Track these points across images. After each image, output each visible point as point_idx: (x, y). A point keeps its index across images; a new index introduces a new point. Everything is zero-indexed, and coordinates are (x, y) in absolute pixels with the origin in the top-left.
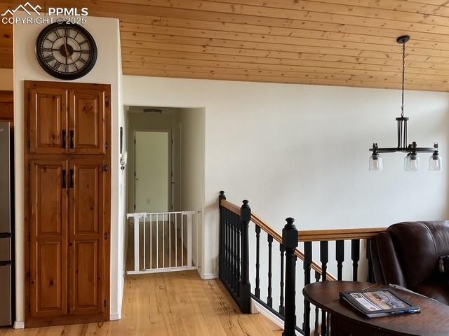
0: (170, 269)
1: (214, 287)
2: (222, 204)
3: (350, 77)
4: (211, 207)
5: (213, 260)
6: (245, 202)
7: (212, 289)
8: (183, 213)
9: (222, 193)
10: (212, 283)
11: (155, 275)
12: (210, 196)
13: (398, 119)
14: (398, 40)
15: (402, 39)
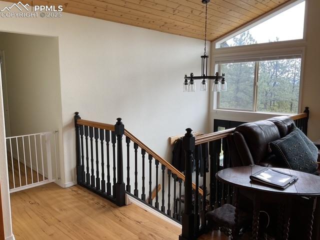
0: (33, 185)
1: (79, 192)
2: (78, 123)
3: (163, 24)
4: (68, 126)
5: (71, 172)
6: (119, 120)
7: (78, 194)
8: (41, 134)
9: (77, 113)
10: (75, 189)
11: (23, 192)
12: (67, 117)
13: (202, 57)
14: (203, 1)
15: (205, 1)
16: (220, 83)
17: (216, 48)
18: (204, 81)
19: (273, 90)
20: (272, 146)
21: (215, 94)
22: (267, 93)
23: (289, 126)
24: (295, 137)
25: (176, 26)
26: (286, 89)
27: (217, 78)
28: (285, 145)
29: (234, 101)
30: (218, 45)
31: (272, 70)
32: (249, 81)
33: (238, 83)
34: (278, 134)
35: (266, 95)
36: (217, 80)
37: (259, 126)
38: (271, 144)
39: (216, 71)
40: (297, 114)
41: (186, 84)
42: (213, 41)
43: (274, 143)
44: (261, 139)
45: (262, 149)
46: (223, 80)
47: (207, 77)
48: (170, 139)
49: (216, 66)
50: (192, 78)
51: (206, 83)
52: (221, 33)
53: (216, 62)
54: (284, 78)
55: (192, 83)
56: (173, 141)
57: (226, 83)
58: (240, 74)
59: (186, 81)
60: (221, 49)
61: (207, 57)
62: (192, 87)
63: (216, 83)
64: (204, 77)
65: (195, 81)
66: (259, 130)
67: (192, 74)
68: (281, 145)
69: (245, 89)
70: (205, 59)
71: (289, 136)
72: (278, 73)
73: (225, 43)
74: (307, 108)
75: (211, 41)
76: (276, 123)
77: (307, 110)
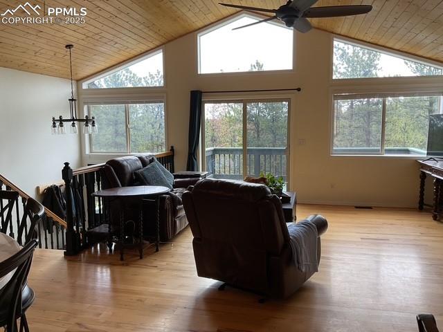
3: (22, 63)
13: (70, 100)
14: (67, 46)
15: (69, 46)
16: (90, 125)
17: (83, 88)
18: (73, 123)
21: (87, 136)
23: (150, 160)
24: (153, 166)
25: (37, 66)
28: (145, 173)
30: (85, 86)
33: (116, 124)
34: (141, 165)
36: (87, 123)
37: (126, 160)
38: (135, 173)
39: (86, 114)
41: (54, 126)
42: (79, 81)
43: (137, 171)
44: (126, 169)
45: (128, 176)
46: (93, 122)
47: (76, 120)
48: (38, 188)
49: (85, 108)
50: (61, 121)
51: (76, 125)
52: (88, 74)
53: (85, 103)
55: (61, 125)
56: (41, 190)
57: (96, 125)
58: (118, 113)
59: (54, 123)
60: (89, 89)
61: (75, 100)
62: (62, 129)
63: (87, 126)
64: (73, 120)
65: (64, 123)
66: (125, 163)
67: (60, 117)
68: (142, 172)
70: (74, 102)
71: (149, 166)
73: (93, 84)
74: (172, 147)
75: (77, 81)
76: (140, 158)
77: (172, 149)
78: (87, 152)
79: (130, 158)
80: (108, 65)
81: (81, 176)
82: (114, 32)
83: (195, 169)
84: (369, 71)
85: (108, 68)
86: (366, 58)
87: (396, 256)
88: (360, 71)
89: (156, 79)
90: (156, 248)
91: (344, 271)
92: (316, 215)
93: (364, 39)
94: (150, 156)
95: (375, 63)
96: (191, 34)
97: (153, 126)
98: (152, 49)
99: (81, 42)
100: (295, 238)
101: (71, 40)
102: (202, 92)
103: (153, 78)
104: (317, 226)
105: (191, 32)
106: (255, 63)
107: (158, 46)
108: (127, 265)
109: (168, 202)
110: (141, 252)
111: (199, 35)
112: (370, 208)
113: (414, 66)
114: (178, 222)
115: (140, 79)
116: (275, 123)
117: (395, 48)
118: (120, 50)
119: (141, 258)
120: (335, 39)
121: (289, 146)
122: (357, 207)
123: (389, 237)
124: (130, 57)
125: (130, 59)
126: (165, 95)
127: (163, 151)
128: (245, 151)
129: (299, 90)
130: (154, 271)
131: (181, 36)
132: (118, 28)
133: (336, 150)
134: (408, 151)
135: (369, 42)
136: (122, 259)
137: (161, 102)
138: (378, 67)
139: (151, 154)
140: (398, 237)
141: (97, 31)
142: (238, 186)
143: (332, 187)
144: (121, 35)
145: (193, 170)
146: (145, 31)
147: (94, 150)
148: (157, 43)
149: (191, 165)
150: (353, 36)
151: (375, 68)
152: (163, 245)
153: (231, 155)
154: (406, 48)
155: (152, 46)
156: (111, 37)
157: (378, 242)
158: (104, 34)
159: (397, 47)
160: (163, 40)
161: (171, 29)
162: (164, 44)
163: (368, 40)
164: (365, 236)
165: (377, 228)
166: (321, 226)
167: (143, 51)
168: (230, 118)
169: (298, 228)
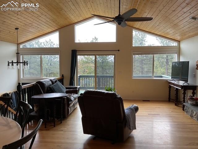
13: (16, 53)
14: (16, 29)
15: (17, 29)
17: (21, 47)
18: (17, 64)
19: (50, 68)
20: (50, 88)
22: (47, 70)
23: (55, 81)
24: (57, 84)
26: (57, 67)
27: (25, 63)
28: (54, 87)
29: (28, 75)
30: (21, 46)
31: (49, 57)
32: (36, 63)
34: (51, 84)
35: (46, 71)
37: (45, 81)
40: (59, 77)
43: (50, 86)
44: (45, 86)
45: (46, 89)
46: (27, 64)
49: (21, 57)
50: (12, 63)
51: (19, 65)
52: (23, 41)
53: (21, 54)
54: (55, 61)
55: (13, 65)
57: (28, 65)
58: (31, 58)
59: (9, 64)
60: (23, 48)
62: (13, 67)
63: (25, 65)
64: (17, 62)
65: (14, 64)
66: (44, 83)
67: (12, 61)
68: (52, 87)
69: (34, 67)
70: (18, 54)
71: (55, 84)
72: (52, 58)
73: (25, 46)
74: (63, 75)
75: (18, 44)
76: (51, 80)
77: (63, 76)
78: (22, 77)
79: (46, 80)
80: (33, 37)
81: (25, 89)
82: (38, 23)
83: (74, 85)
84: (142, 42)
85: (33, 39)
86: (140, 37)
87: (164, 121)
88: (138, 42)
89: (49, 43)
90: (60, 121)
91: (145, 128)
92: (133, 105)
93: (145, 30)
94: (55, 79)
95: (144, 39)
96: (72, 25)
97: (47, 64)
98: (54, 31)
99: (23, 27)
100: (127, 115)
101: (18, 26)
102: (76, 51)
103: (48, 42)
104: (135, 109)
105: (72, 24)
106: (94, 38)
107: (57, 30)
108: (49, 130)
109: (66, 100)
110: (54, 124)
111: (75, 26)
112: (149, 101)
113: (160, 41)
114: (69, 109)
115: (41, 43)
116: (104, 64)
117: (158, 34)
118: (39, 31)
119: (54, 126)
120: (133, 30)
121: (115, 74)
122: (143, 101)
123: (159, 113)
124: (43, 34)
125: (43, 35)
126: (59, 51)
127: (58, 77)
128: (96, 77)
129: (119, 50)
130: (62, 132)
131: (67, 26)
132: (40, 21)
133: (134, 76)
134: (162, 77)
135: (147, 32)
136: (45, 127)
137: (58, 54)
138: (146, 41)
139: (54, 78)
140: (163, 113)
141: (30, 22)
142: (104, 93)
143: (133, 92)
144: (41, 25)
145: (72, 85)
146: (52, 23)
147: (25, 76)
148: (56, 28)
149: (72, 83)
150: (141, 29)
151: (144, 41)
152: (63, 120)
153: (90, 78)
154: (162, 35)
155: (54, 29)
156: (36, 25)
157: (154, 115)
158: (34, 24)
159: (159, 34)
160: (59, 27)
161: (63, 22)
162: (59, 29)
163: (147, 31)
164: (149, 113)
165: (154, 109)
166: (136, 109)
167: (50, 32)
168: (84, 61)
169: (128, 111)
